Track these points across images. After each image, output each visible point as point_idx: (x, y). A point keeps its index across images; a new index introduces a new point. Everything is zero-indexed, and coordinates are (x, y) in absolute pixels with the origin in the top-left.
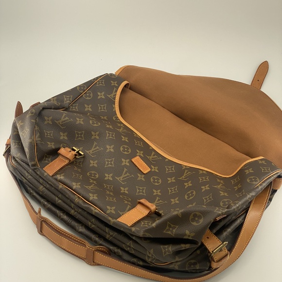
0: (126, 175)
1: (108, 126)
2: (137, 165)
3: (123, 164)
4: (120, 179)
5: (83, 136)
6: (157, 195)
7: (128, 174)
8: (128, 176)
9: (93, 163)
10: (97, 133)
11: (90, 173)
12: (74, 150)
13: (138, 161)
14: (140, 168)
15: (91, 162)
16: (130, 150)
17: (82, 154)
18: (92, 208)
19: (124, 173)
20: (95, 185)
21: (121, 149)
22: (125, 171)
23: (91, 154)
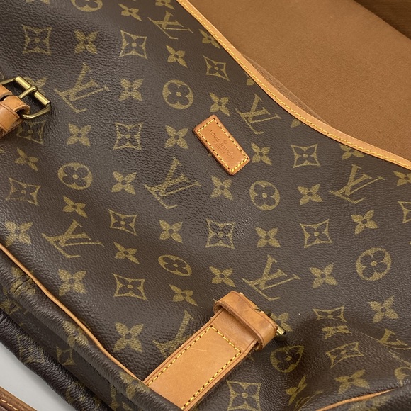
0: (178, 180)
1: (126, 13)
2: (211, 148)
3: (170, 143)
4: (158, 191)
5: (46, 41)
6: (268, 248)
7: (183, 178)
8: (182, 184)
9: (78, 135)
10: (93, 36)
11: (66, 170)
13: (213, 132)
14: (219, 157)
15: (73, 129)
16: (190, 97)
17: (45, 102)
19: (171, 172)
20: (84, 226)
21: (166, 92)
22: (173, 167)
23: (73, 103)
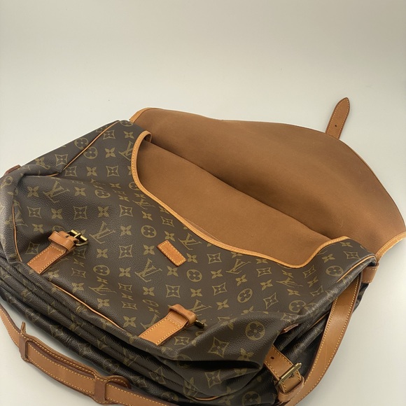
0: (151, 269)
1: (122, 198)
2: (167, 254)
3: (146, 252)
4: (142, 275)
5: (85, 213)
6: (197, 297)
7: (153, 267)
8: (153, 270)
9: (101, 253)
10: (106, 208)
11: (97, 268)
12: (73, 235)
13: (167, 247)
14: (170, 258)
15: (99, 251)
16: (155, 233)
17: (85, 239)
18: (101, 320)
19: (147, 265)
20: (106, 286)
21: (143, 231)
22: (148, 263)
23: (99, 240)
